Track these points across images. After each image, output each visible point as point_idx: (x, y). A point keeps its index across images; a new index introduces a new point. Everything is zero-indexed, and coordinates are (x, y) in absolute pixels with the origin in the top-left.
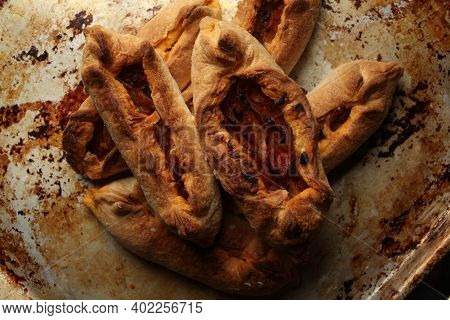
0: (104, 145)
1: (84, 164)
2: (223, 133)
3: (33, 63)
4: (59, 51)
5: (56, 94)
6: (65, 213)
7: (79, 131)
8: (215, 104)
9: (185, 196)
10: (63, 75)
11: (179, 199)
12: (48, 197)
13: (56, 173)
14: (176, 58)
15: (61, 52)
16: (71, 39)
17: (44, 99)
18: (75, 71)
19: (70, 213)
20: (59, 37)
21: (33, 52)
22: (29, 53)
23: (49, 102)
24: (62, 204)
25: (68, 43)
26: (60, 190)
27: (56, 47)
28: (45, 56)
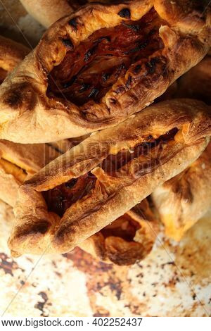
0: (124, 226)
1: (145, 243)
2: (107, 100)
3: (50, 304)
4: (36, 281)
5: (79, 279)
6: (190, 256)
7: (116, 251)
8: (78, 110)
9: (174, 132)
10: (59, 274)
11: (178, 138)
12: (176, 273)
13: (154, 269)
14: (32, 163)
15: (37, 279)
16: (23, 271)
17: (85, 289)
18: (54, 263)
19: (189, 251)
20: (23, 283)
21: (40, 306)
22: (42, 310)
23: (87, 284)
24: (182, 260)
25: (27, 273)
26: (169, 263)
27: (33, 285)
28: (43, 294)
